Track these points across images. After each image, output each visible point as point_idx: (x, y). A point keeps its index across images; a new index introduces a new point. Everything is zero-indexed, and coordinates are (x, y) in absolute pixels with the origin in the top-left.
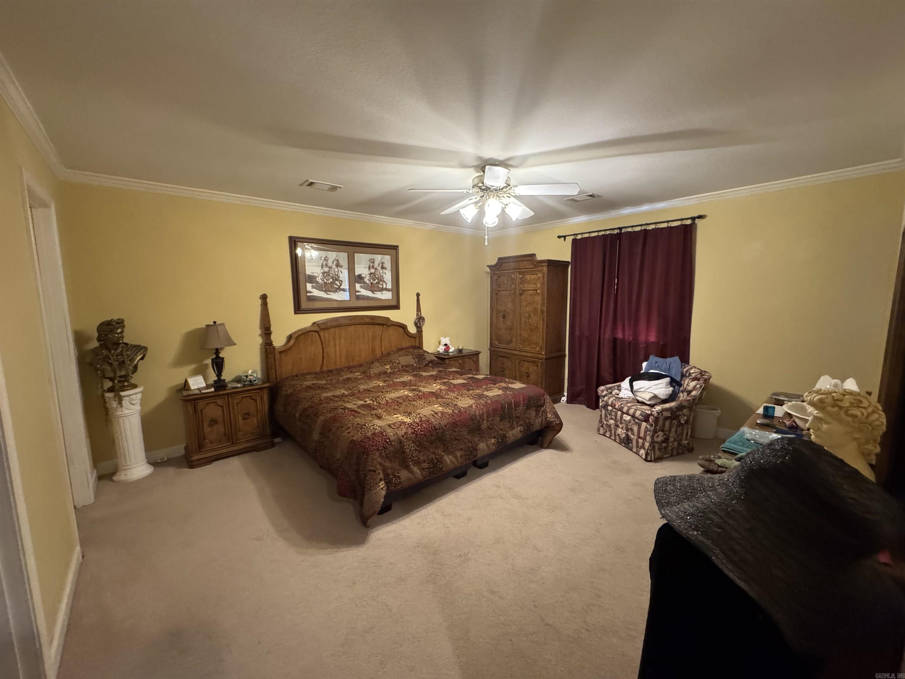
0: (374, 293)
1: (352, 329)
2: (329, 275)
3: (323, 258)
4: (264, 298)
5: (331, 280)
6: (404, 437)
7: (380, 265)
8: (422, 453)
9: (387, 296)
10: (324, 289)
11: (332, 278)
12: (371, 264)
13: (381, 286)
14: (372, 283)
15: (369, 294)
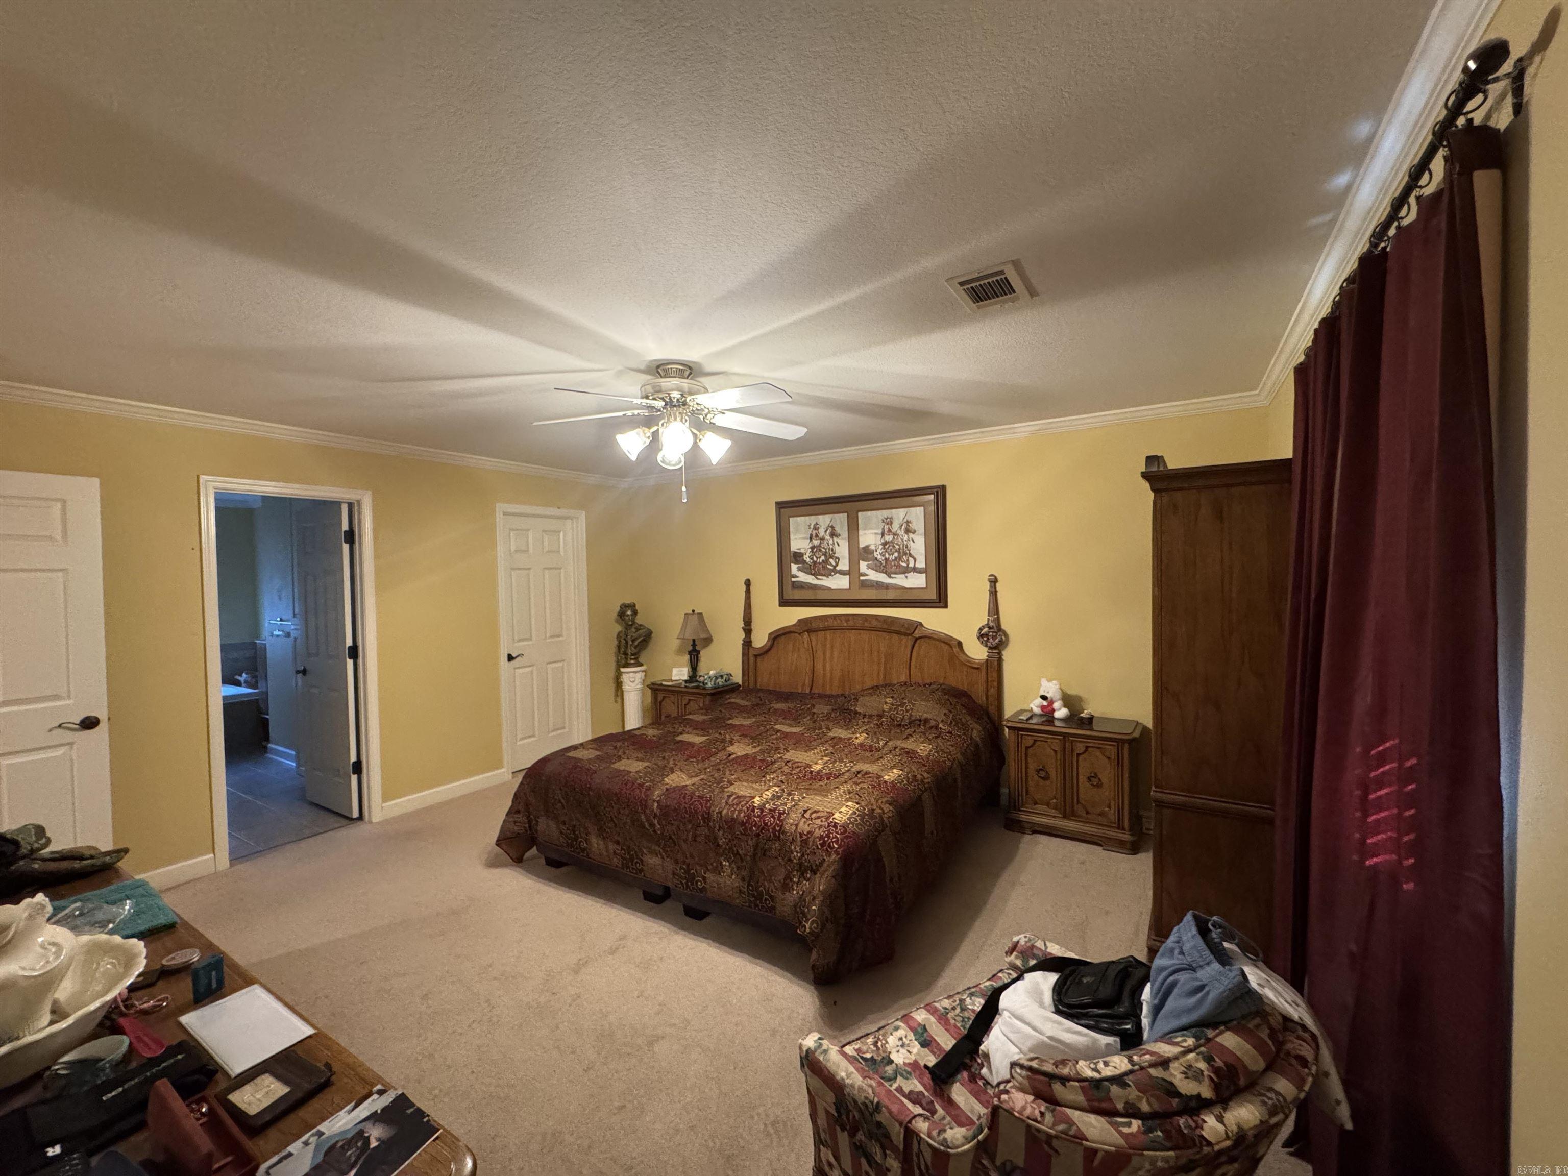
0: (890, 577)
1: (852, 635)
2: (820, 550)
3: (812, 527)
4: (748, 583)
5: (823, 558)
7: (903, 527)
9: (916, 581)
10: (813, 572)
11: (825, 554)
12: (886, 527)
13: (905, 565)
14: (887, 560)
15: (882, 578)
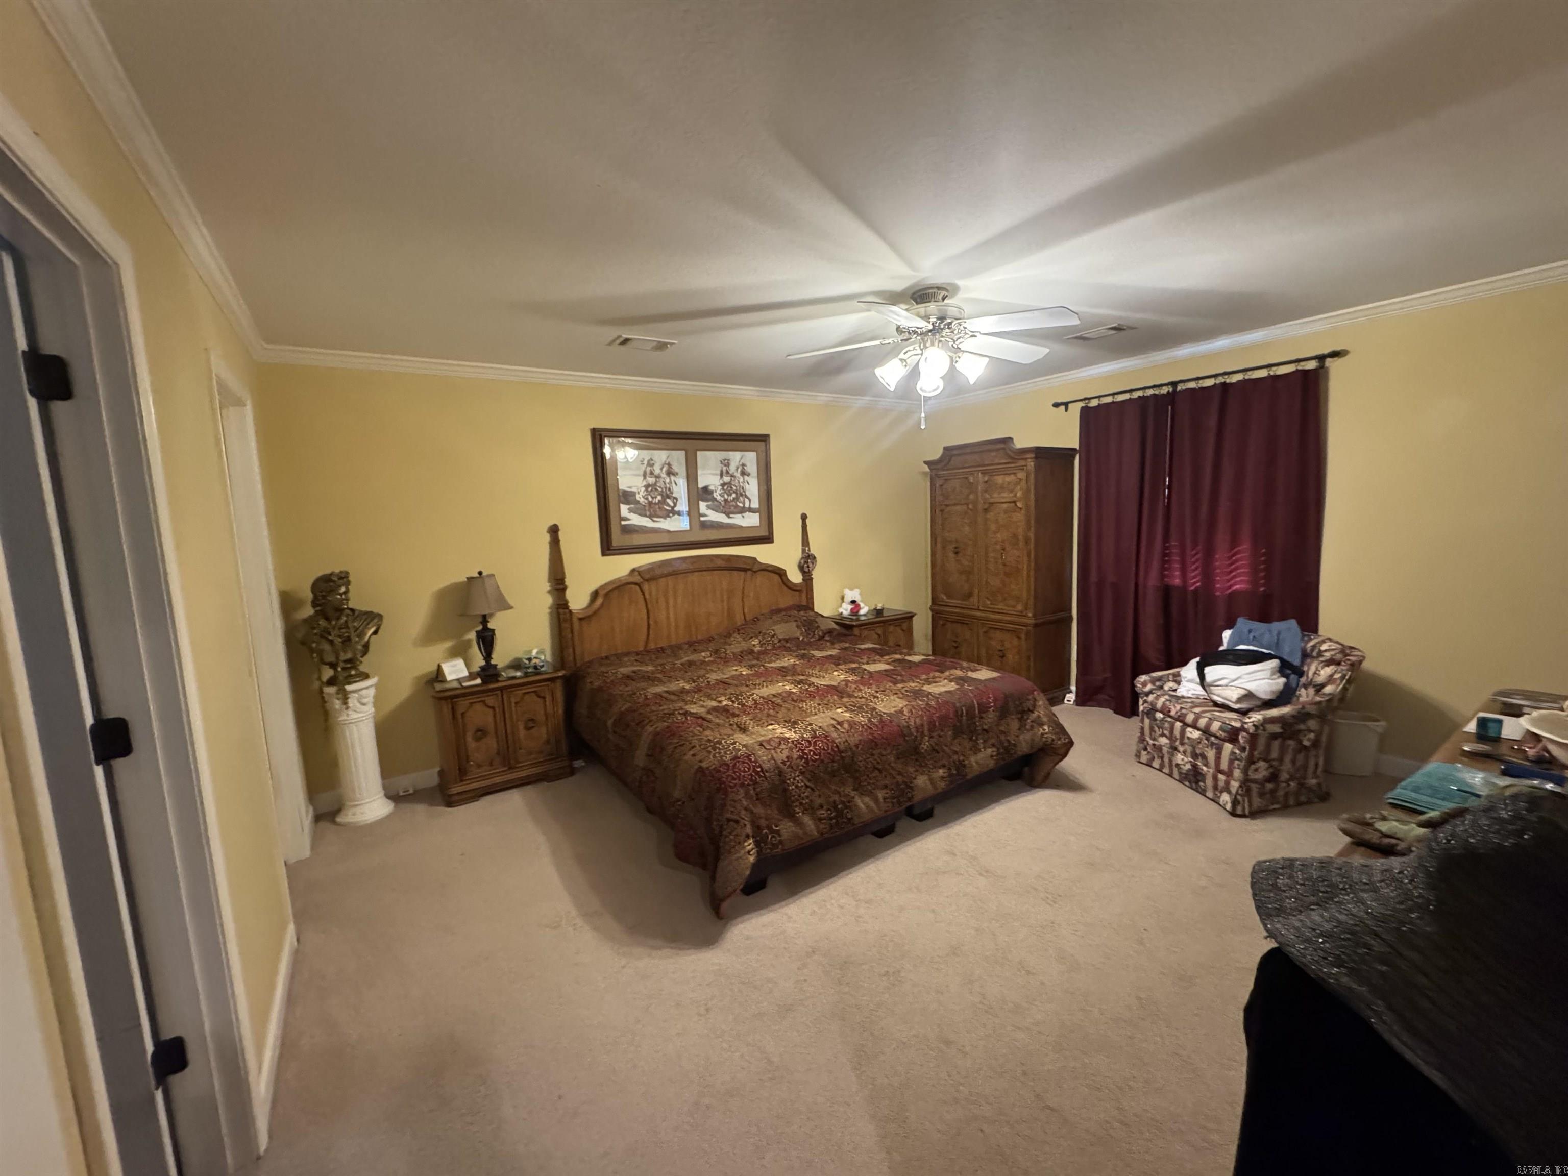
0: (729, 517)
1: (695, 577)
2: (656, 490)
3: (646, 462)
4: (554, 531)
5: (659, 498)
6: (785, 765)
7: (739, 470)
8: (817, 793)
9: (751, 521)
10: (648, 514)
11: (661, 494)
12: (724, 468)
13: (741, 505)
14: (726, 501)
15: (721, 518)
